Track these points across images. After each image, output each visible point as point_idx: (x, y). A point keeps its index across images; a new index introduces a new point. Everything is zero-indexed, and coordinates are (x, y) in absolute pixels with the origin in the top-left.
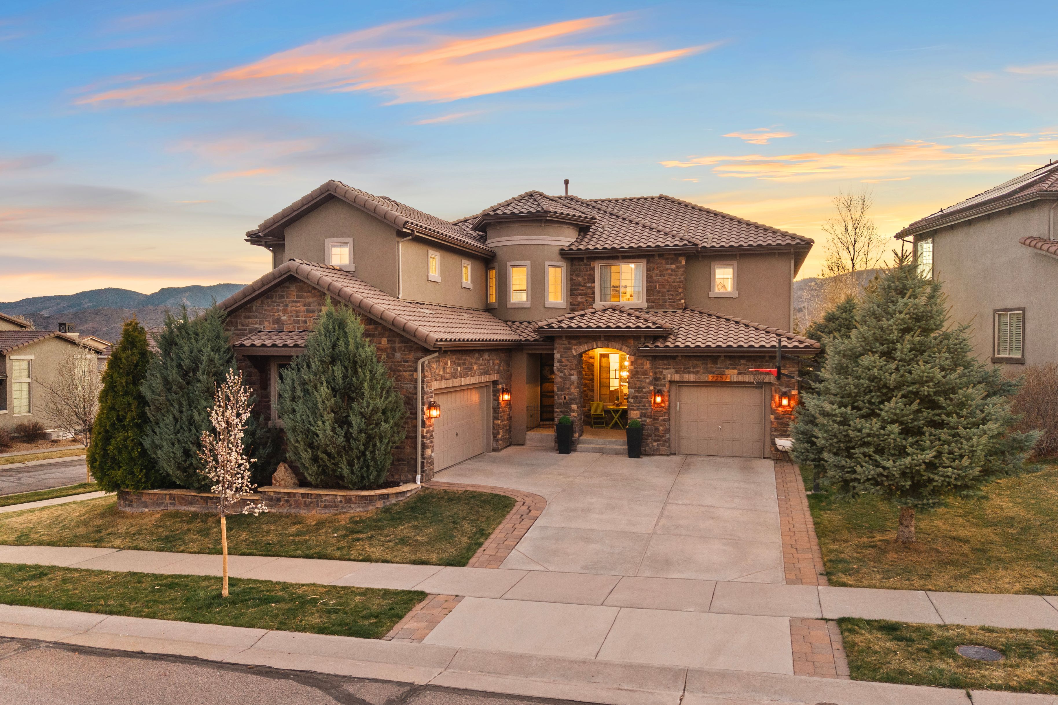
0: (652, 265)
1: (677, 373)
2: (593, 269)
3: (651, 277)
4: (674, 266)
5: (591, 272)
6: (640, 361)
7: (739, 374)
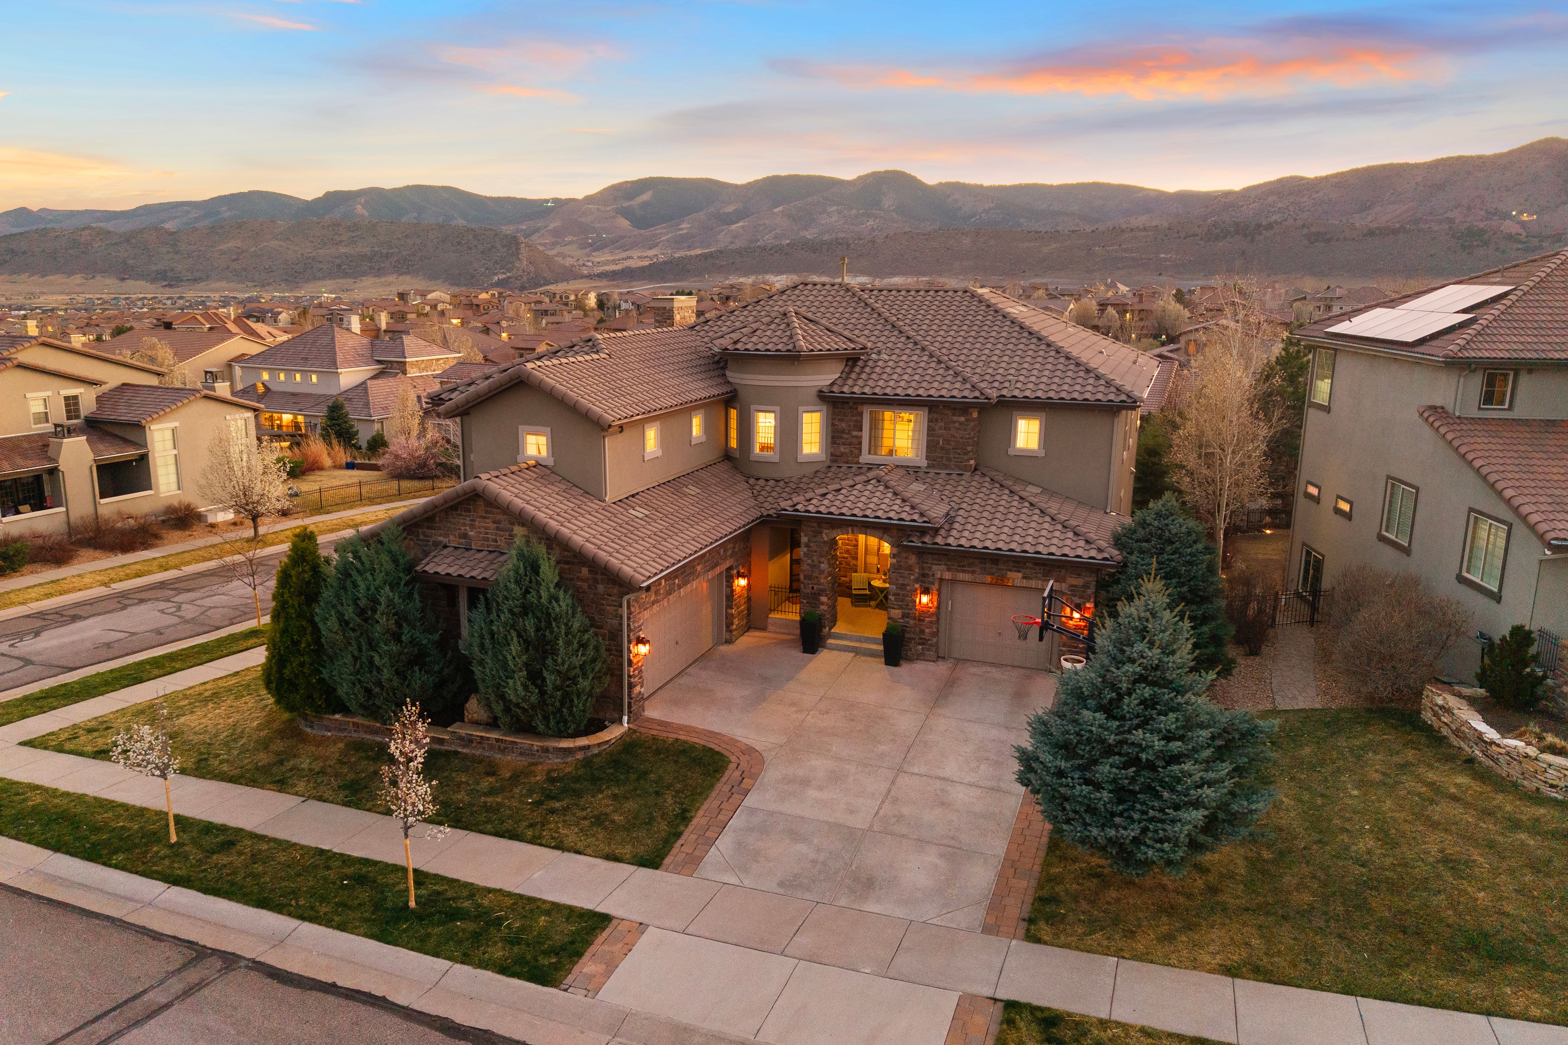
0: (935, 416)
1: (949, 570)
2: (861, 414)
3: (933, 430)
4: (963, 419)
5: (858, 418)
6: (904, 555)
7: (1024, 578)
